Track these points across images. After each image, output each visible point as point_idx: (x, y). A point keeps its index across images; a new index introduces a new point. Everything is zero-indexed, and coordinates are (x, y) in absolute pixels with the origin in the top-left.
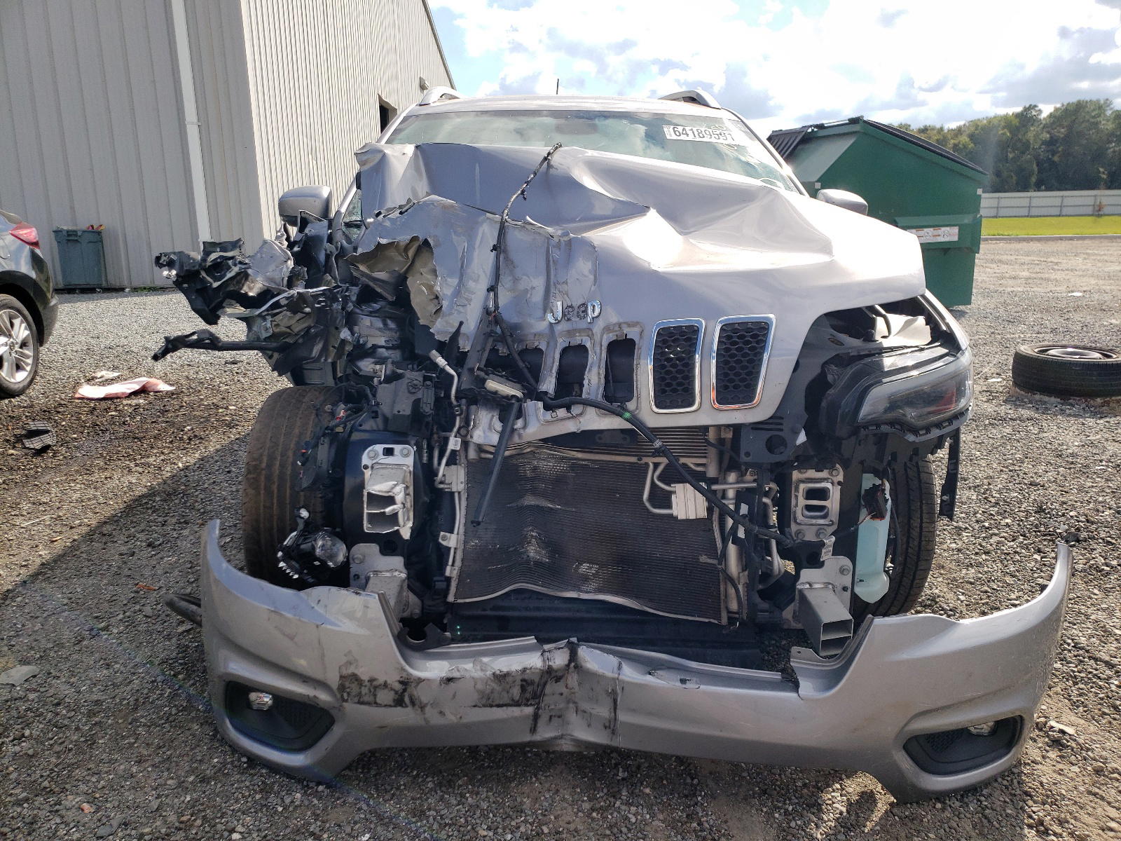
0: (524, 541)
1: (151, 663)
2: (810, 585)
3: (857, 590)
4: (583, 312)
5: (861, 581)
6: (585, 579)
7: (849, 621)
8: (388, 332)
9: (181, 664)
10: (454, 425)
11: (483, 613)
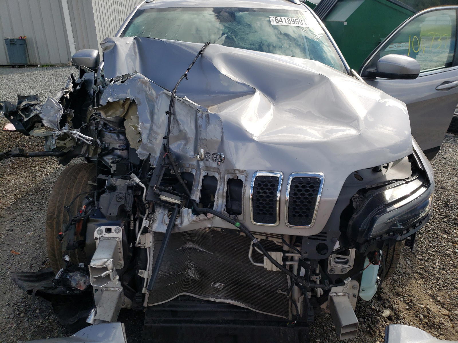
0: (187, 267)
1: (9, 305)
2: (336, 294)
3: (361, 295)
4: (215, 158)
5: (363, 290)
6: (218, 291)
7: (357, 323)
8: (120, 141)
9: (23, 306)
10: (145, 213)
11: (164, 309)
